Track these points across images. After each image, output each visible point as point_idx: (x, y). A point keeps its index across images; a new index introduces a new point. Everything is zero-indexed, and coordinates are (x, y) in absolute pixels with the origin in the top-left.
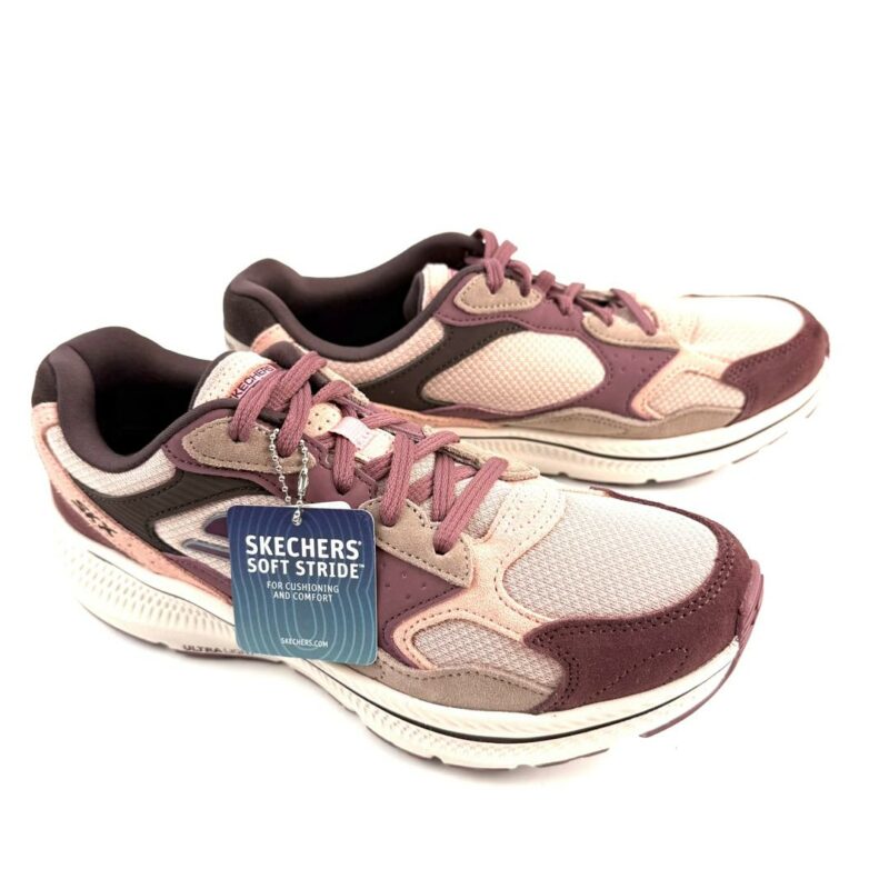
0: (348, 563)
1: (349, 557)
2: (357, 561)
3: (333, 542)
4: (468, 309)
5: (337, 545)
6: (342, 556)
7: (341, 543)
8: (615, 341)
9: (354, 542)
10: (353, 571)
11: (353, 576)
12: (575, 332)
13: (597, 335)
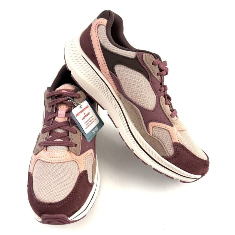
4: (144, 59)
8: (163, 107)
12: (157, 95)
13: (161, 102)
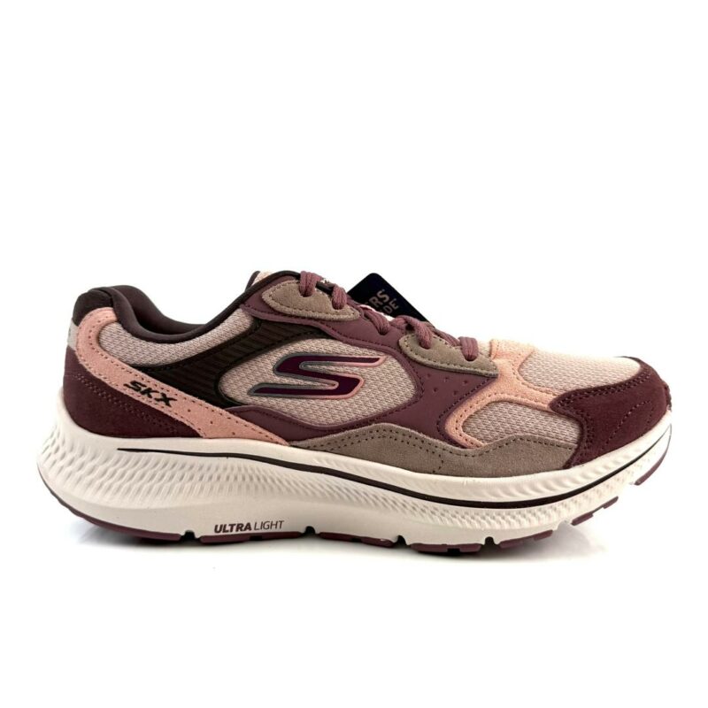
0: (387, 304)
1: (385, 301)
2: (390, 300)
3: (371, 300)
5: (374, 300)
6: (382, 304)
7: (374, 298)
9: (380, 292)
10: (393, 305)
11: (396, 308)
